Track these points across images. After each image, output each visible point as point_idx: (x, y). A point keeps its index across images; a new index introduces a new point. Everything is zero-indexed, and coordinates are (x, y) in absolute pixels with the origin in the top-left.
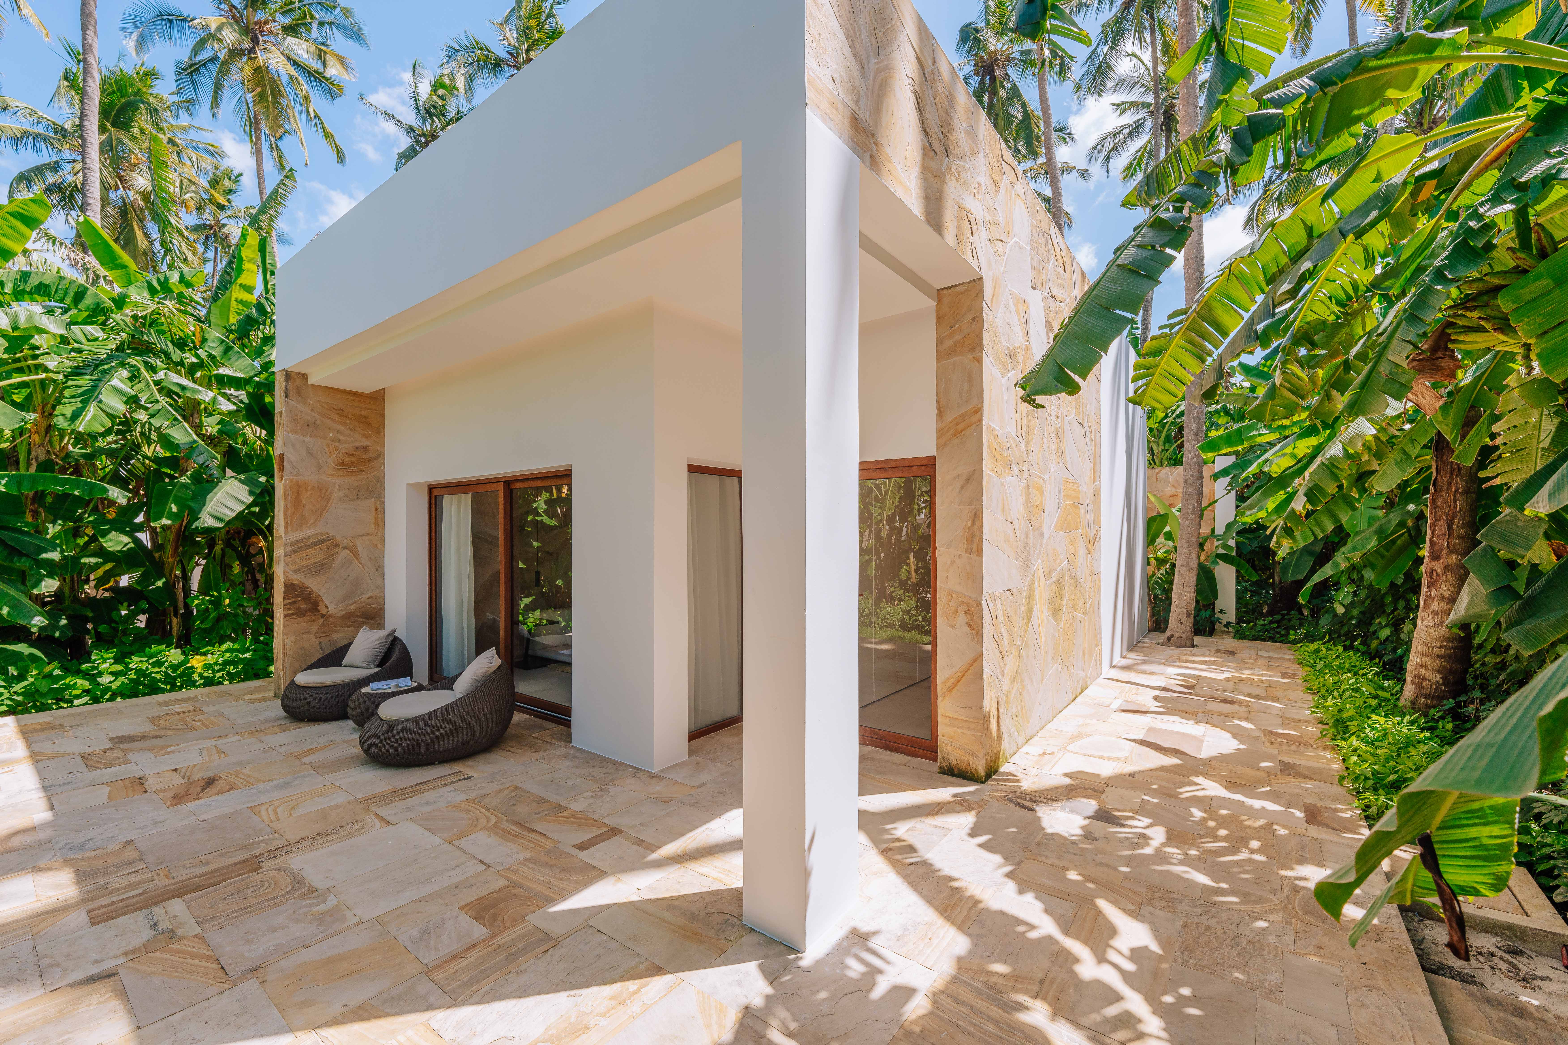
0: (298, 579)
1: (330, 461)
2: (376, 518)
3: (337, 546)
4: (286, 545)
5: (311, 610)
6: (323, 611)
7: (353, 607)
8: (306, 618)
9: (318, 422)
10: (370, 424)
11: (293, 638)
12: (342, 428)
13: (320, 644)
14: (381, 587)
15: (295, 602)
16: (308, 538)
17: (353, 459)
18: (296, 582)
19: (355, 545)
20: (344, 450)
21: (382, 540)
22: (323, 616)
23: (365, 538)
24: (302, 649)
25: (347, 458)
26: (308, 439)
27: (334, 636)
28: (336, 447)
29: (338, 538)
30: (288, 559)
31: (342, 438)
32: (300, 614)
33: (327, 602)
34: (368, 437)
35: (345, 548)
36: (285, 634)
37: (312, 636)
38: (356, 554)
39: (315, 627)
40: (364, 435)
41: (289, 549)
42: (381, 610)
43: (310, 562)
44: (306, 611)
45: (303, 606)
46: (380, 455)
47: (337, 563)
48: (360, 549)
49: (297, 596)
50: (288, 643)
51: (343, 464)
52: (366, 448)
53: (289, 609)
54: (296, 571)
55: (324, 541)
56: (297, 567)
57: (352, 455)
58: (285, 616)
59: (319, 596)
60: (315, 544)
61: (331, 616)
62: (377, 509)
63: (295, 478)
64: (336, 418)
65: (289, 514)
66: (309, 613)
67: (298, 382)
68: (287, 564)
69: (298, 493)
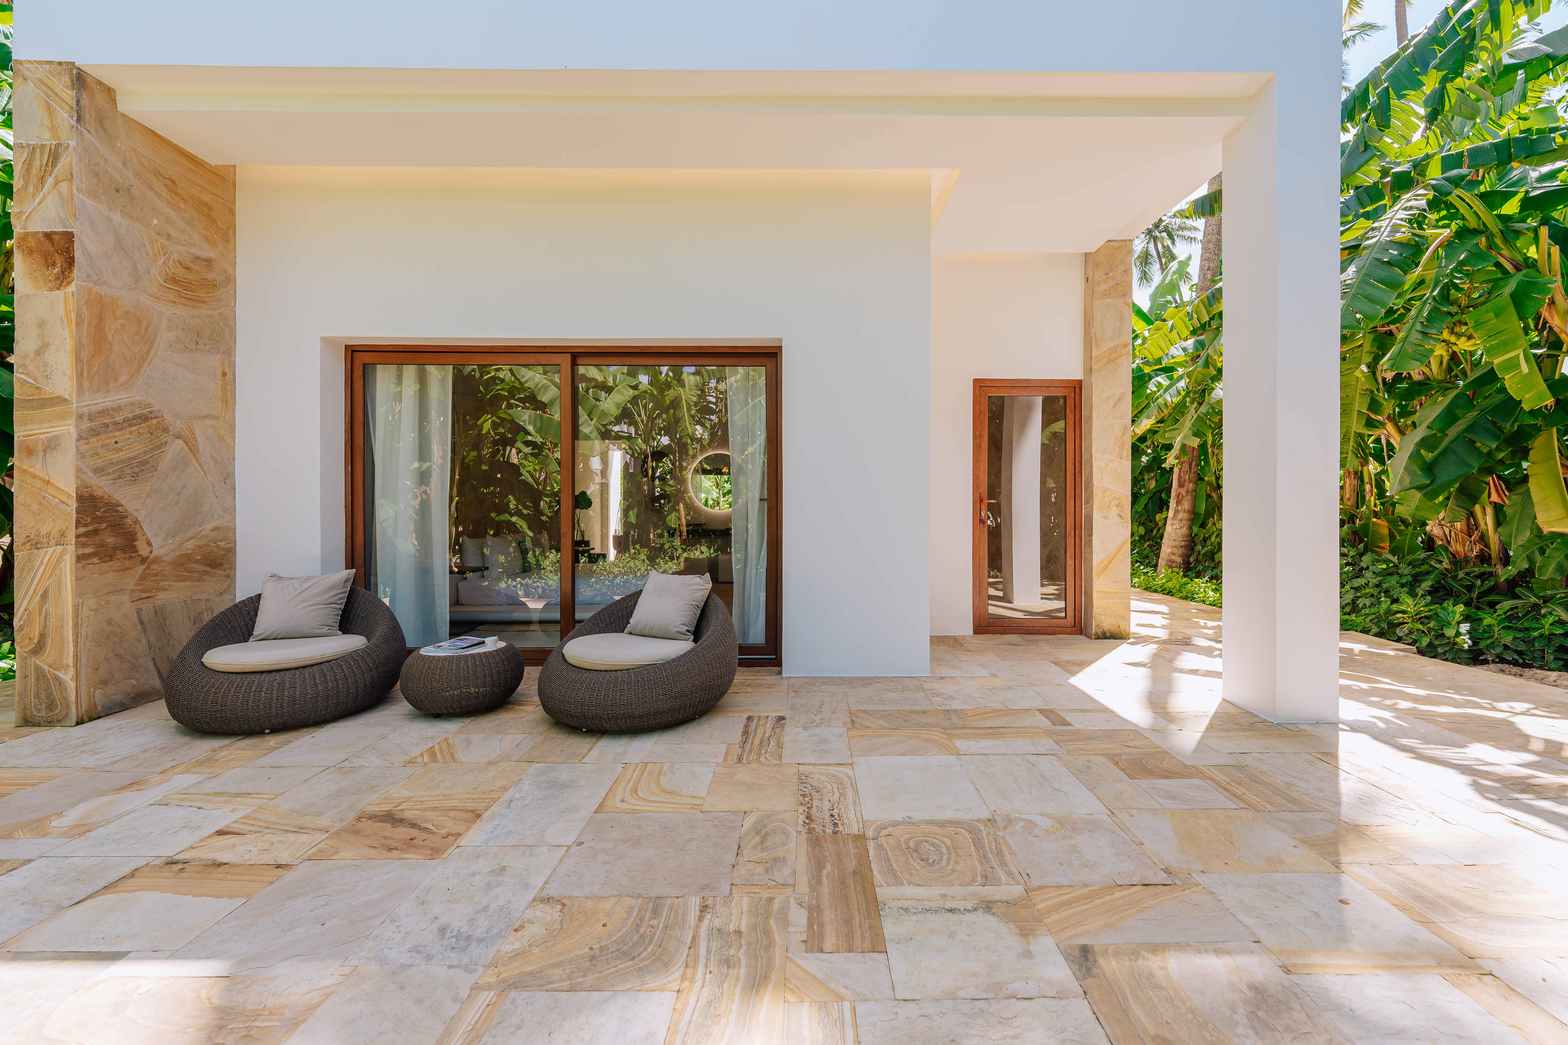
0: (102, 486)
1: (153, 271)
2: (224, 390)
3: (166, 430)
4: (80, 417)
5: (123, 549)
6: (143, 551)
7: (190, 545)
8: (116, 564)
9: (134, 191)
10: (214, 221)
11: (92, 603)
12: (173, 214)
13: (139, 612)
14: (231, 511)
15: (95, 532)
16: (119, 409)
17: (190, 277)
18: (98, 493)
19: (192, 433)
20: (175, 256)
21: (232, 429)
22: (143, 560)
23: (209, 422)
24: (109, 622)
25: (180, 272)
26: (117, 217)
27: (162, 598)
28: (163, 247)
29: (168, 417)
30: (84, 447)
31: (173, 233)
32: (105, 554)
33: (149, 534)
34: (213, 244)
35: (178, 437)
36: (79, 593)
37: (125, 598)
38: (193, 448)
39: (130, 581)
40: (206, 237)
41: (86, 425)
42: (231, 551)
43: (122, 455)
44: (115, 549)
45: (111, 540)
46: (229, 280)
47: (165, 463)
48: (201, 440)
49: (98, 520)
50: (85, 612)
51: (174, 280)
52: (209, 261)
53: (84, 545)
54: (98, 471)
55: (145, 418)
56: (99, 463)
57: (188, 269)
58: (79, 558)
59: (136, 522)
60: (130, 422)
61: (156, 560)
62: (224, 374)
63: (96, 289)
64: (164, 192)
65: (85, 355)
66: (119, 554)
67: (101, 99)
68: (81, 455)
69: (101, 319)
